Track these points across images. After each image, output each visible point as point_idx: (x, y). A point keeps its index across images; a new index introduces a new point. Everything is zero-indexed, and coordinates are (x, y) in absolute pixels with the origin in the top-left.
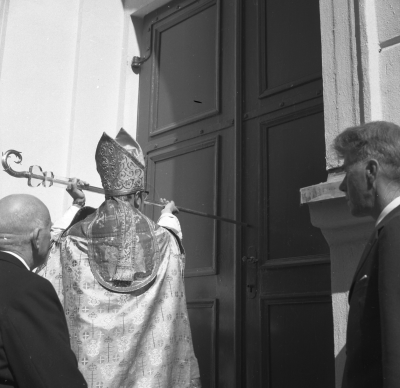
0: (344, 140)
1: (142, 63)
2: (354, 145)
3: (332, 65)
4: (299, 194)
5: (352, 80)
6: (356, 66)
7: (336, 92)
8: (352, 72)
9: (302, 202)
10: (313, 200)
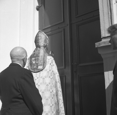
0: (111, 29)
1: (39, 7)
2: (114, 30)
3: (102, 8)
4: (95, 45)
5: (108, 12)
6: (109, 8)
7: (104, 16)
8: (108, 10)
9: (96, 47)
10: (99, 46)
